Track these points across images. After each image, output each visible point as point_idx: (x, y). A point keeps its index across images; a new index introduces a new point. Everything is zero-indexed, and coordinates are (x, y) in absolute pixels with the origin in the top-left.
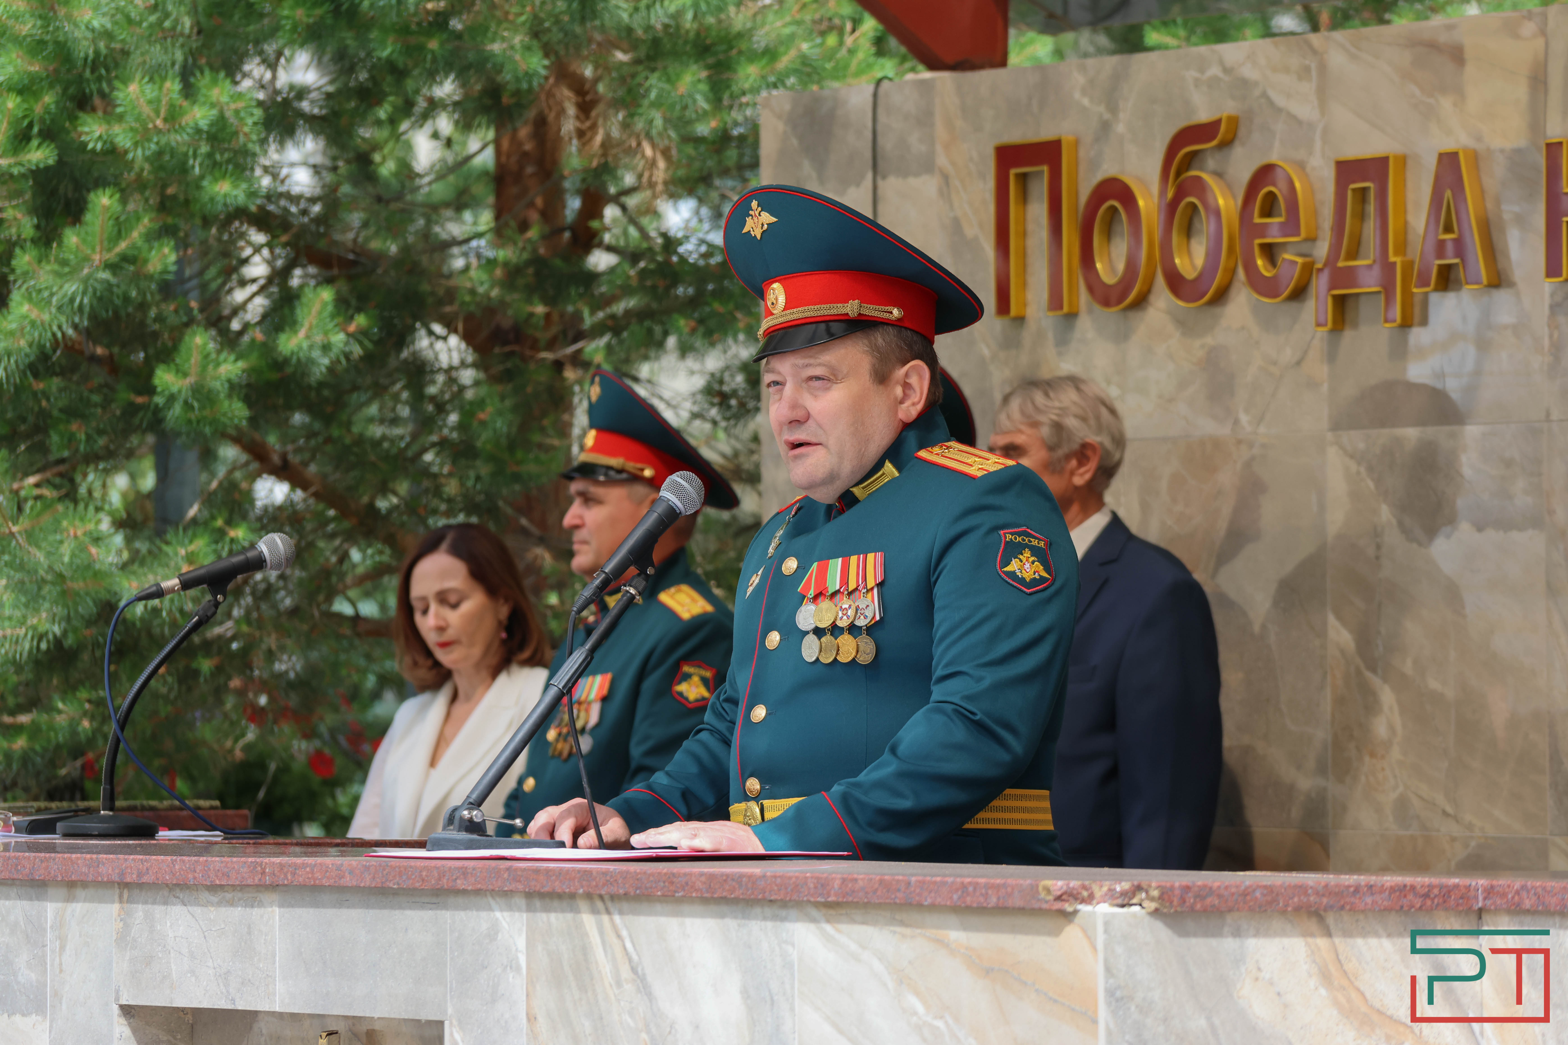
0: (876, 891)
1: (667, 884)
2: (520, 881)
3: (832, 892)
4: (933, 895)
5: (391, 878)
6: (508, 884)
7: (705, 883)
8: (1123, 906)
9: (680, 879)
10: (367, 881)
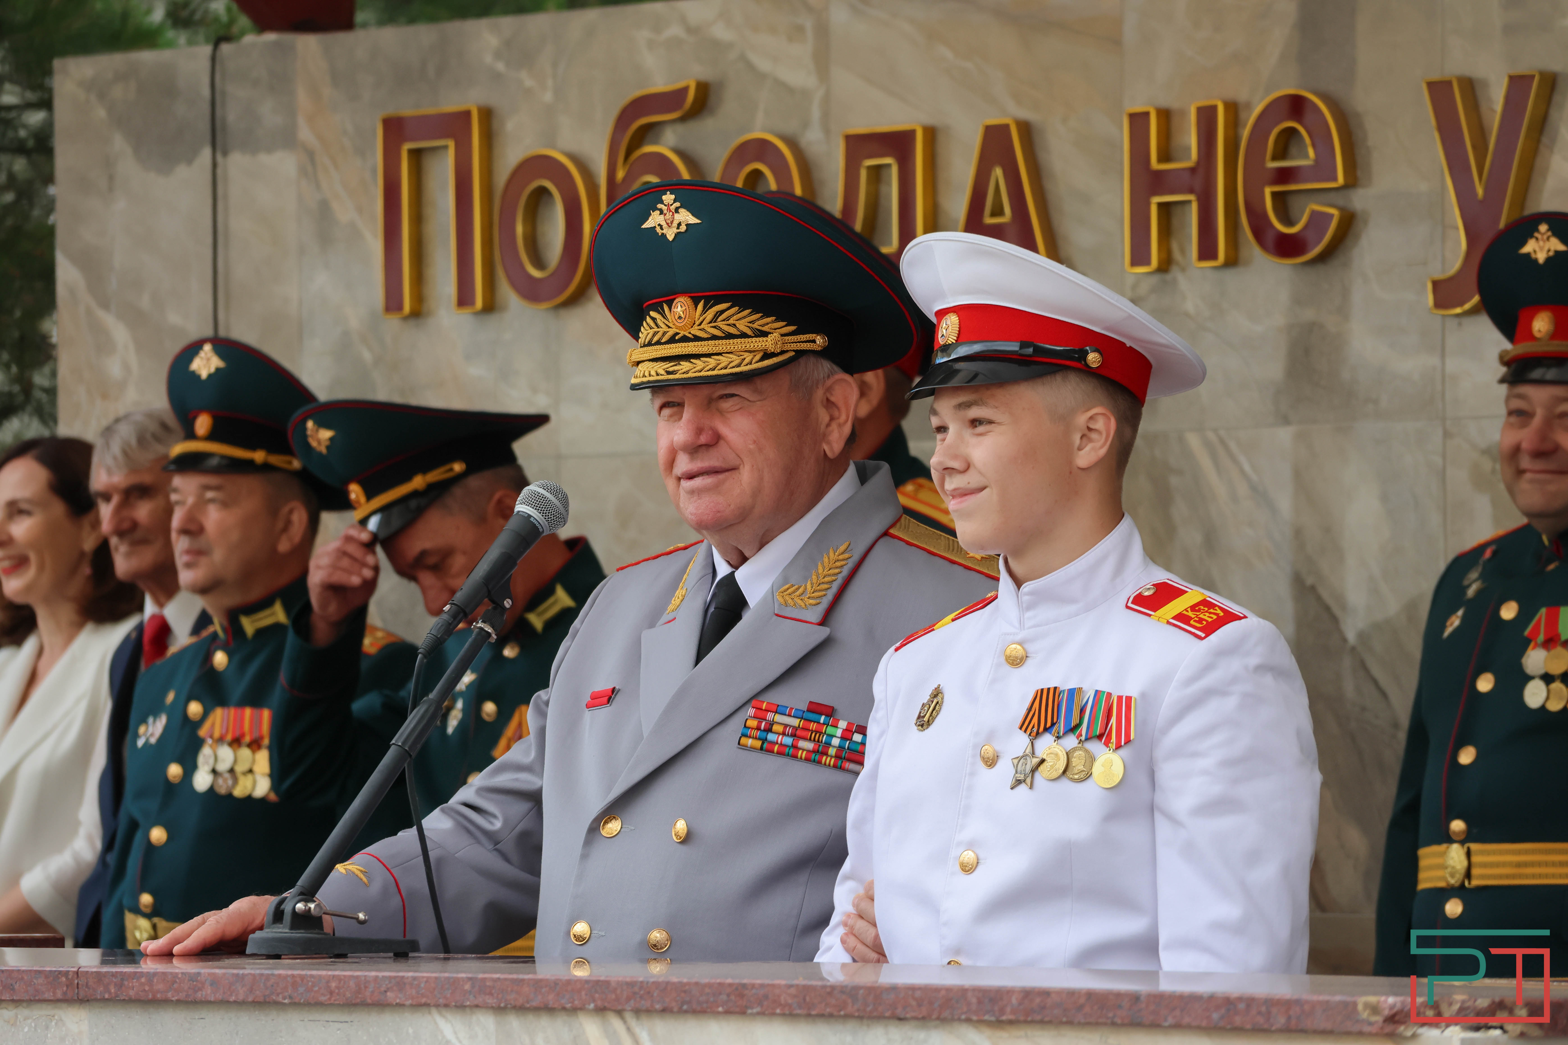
0: (1080, 1008)
1: (733, 997)
2: (491, 994)
3: (1008, 1009)
4: (1177, 1013)
5: (279, 991)
6: (471, 997)
7: (795, 996)
8: (1477, 1029)
9: (754, 991)
10: (241, 993)
